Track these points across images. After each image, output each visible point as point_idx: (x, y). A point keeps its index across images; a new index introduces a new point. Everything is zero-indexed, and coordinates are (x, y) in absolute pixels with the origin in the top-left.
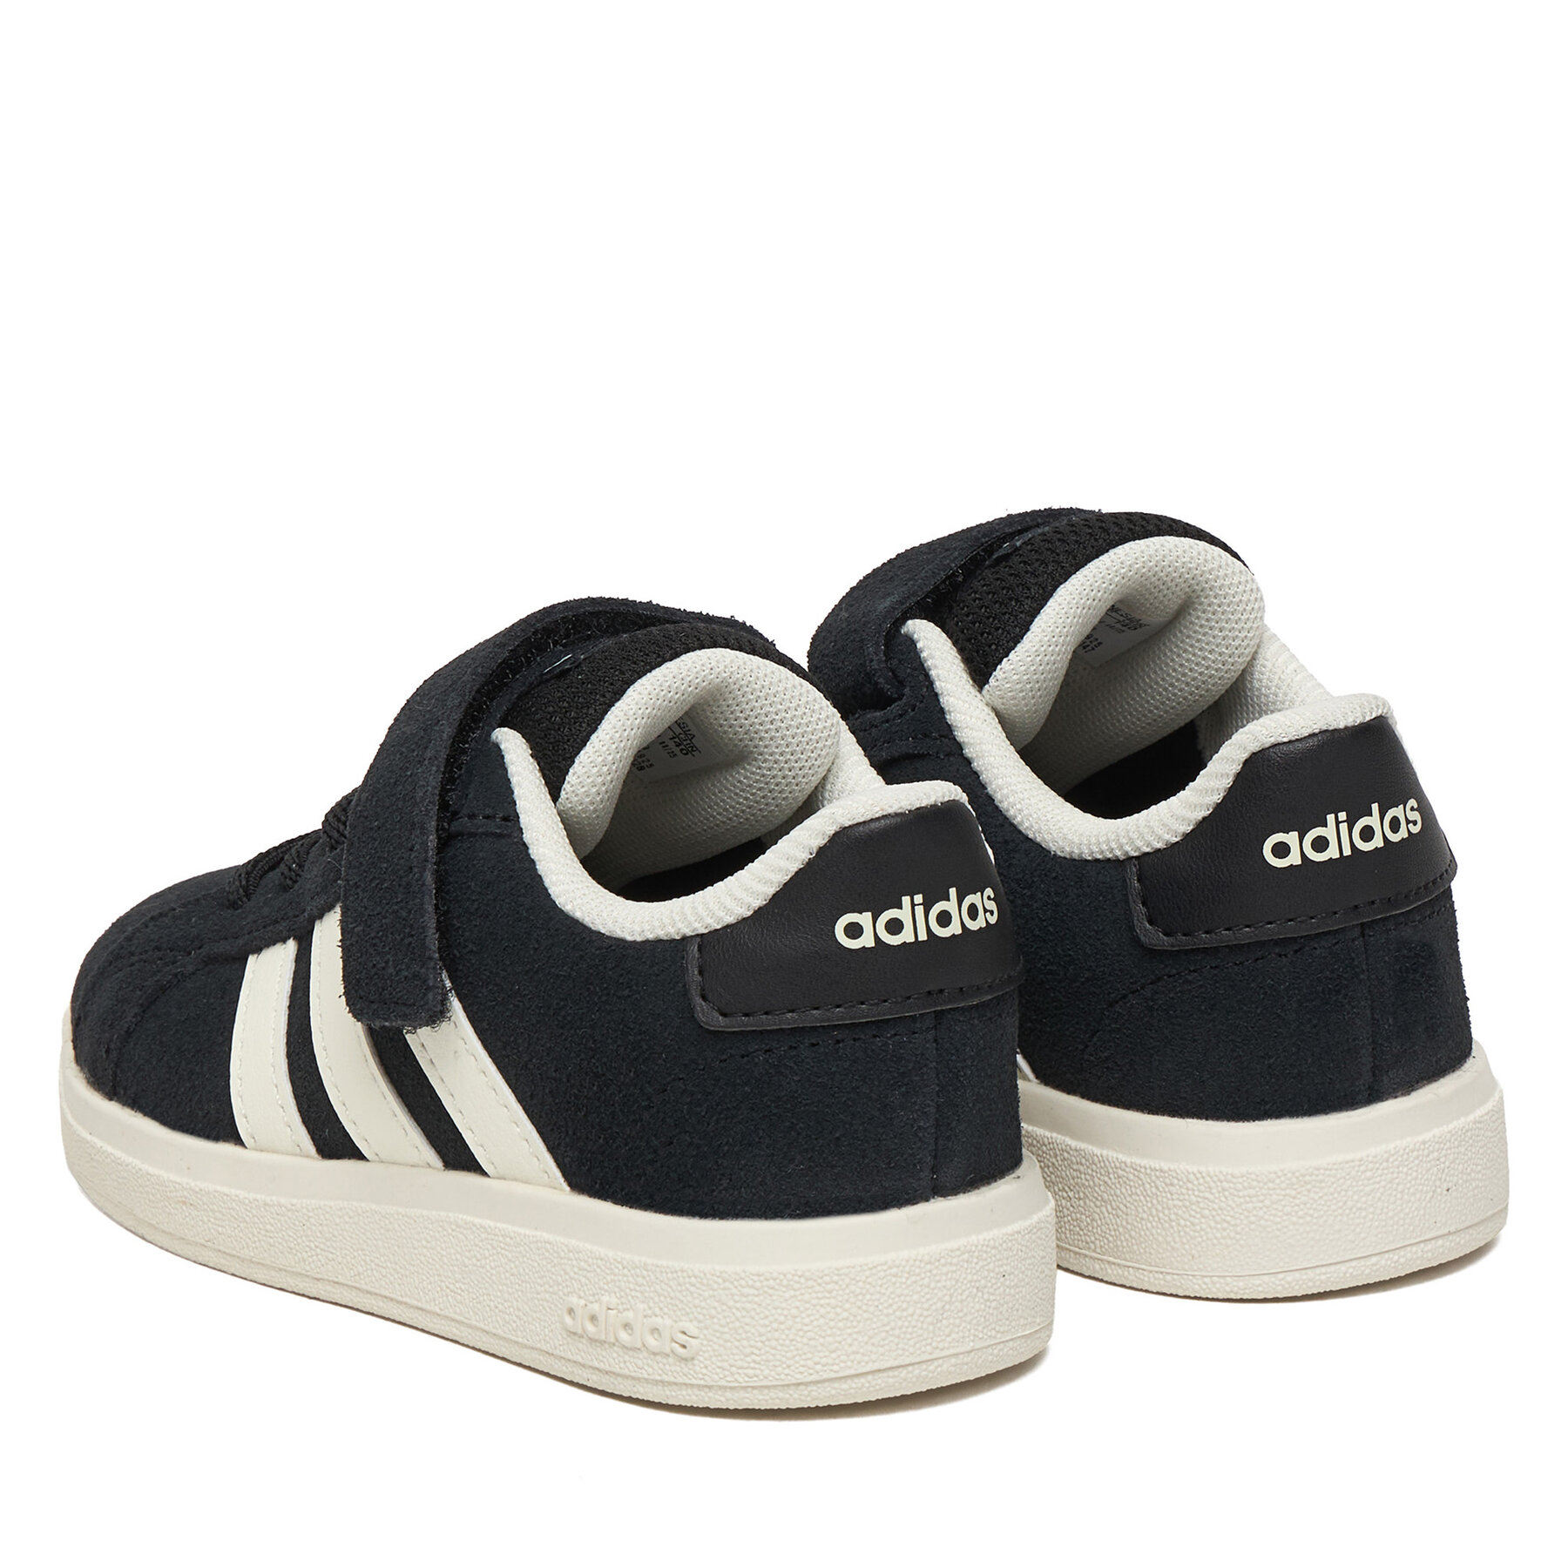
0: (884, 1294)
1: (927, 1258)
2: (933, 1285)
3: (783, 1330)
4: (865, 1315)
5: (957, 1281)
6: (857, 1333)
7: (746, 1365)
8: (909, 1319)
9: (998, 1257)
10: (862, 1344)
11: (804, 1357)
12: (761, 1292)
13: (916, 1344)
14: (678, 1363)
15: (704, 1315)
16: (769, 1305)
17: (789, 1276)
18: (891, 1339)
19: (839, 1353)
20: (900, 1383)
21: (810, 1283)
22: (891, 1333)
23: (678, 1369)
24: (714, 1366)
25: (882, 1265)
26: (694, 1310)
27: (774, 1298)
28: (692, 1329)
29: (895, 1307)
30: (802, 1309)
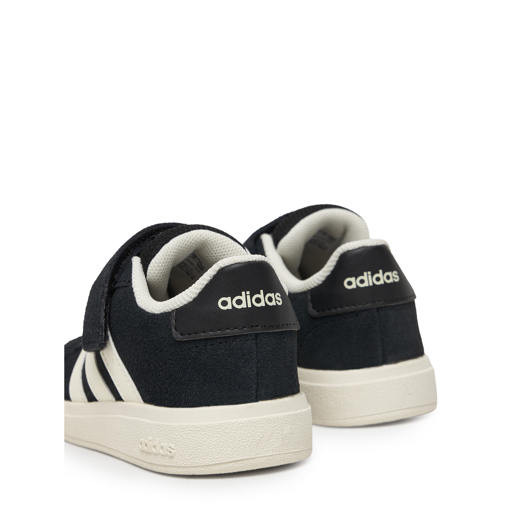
0: (237, 433)
1: (253, 421)
2: (256, 431)
3: (202, 446)
4: (230, 441)
5: (265, 430)
6: (227, 447)
7: (190, 458)
8: (247, 442)
9: (282, 422)
10: (230, 451)
11: (209, 455)
12: (194, 432)
13: (250, 451)
14: (169, 459)
15: (176, 441)
16: (197, 437)
17: (203, 426)
18: (240, 449)
19: (221, 454)
20: (245, 466)
21: (211, 429)
22: (240, 447)
23: (169, 461)
24: (180, 459)
25: (236, 423)
26: (173, 439)
27: (199, 434)
28: (173, 446)
29: (241, 438)
30: (208, 438)
